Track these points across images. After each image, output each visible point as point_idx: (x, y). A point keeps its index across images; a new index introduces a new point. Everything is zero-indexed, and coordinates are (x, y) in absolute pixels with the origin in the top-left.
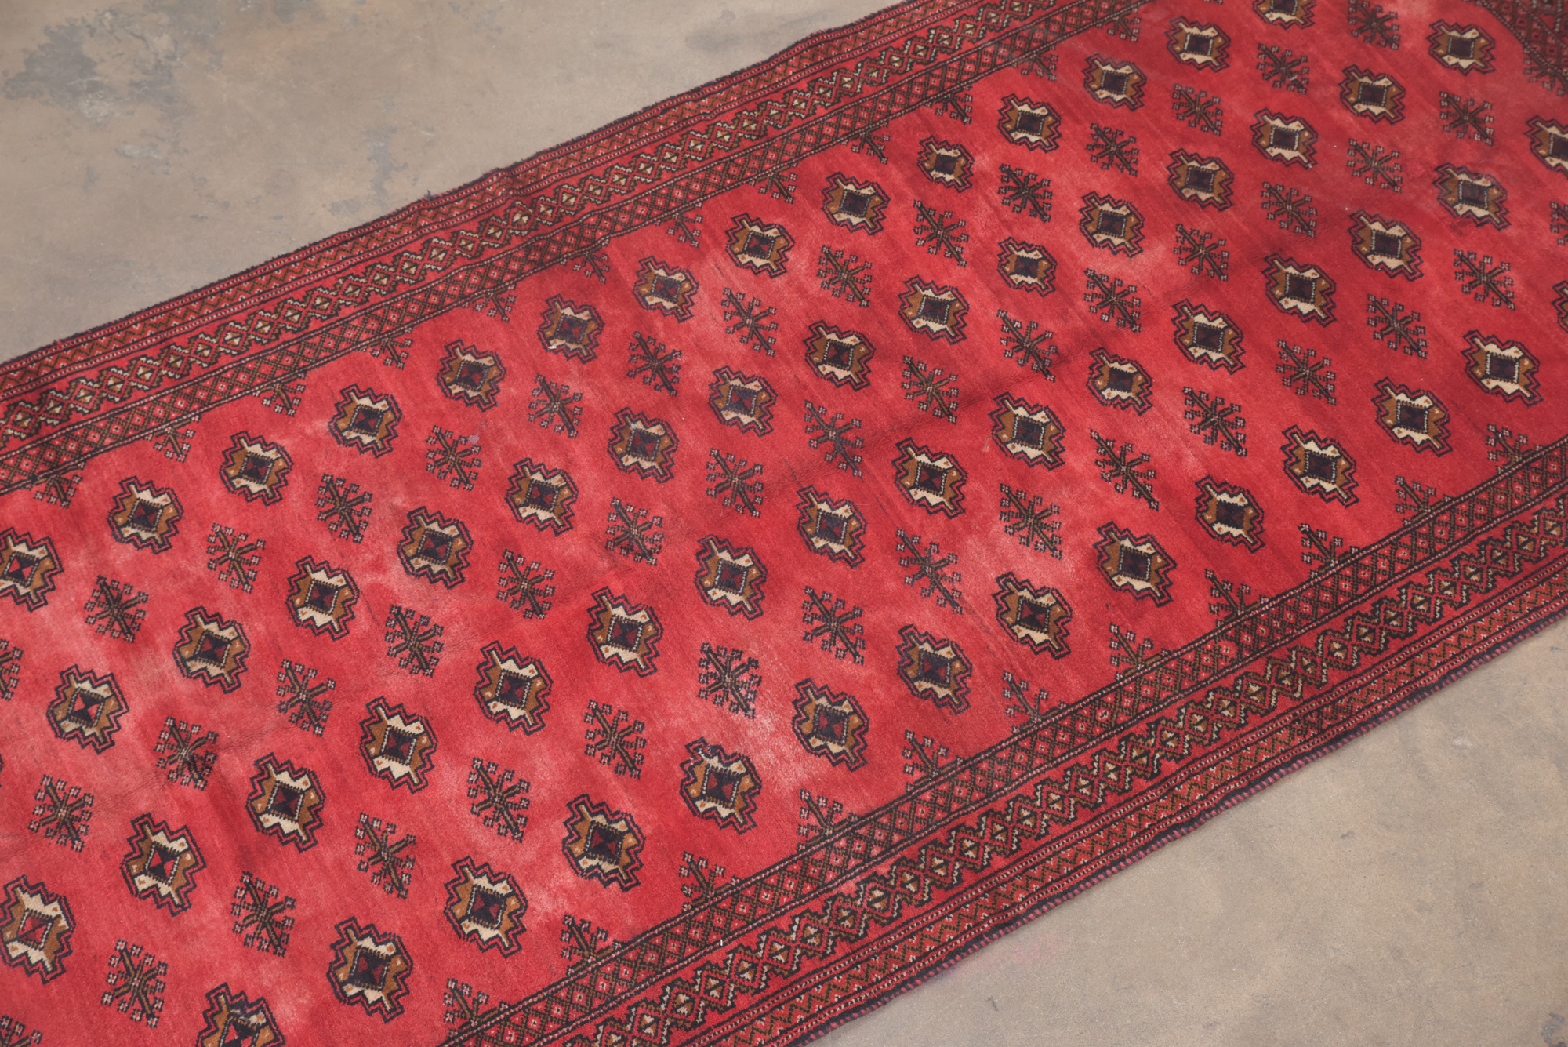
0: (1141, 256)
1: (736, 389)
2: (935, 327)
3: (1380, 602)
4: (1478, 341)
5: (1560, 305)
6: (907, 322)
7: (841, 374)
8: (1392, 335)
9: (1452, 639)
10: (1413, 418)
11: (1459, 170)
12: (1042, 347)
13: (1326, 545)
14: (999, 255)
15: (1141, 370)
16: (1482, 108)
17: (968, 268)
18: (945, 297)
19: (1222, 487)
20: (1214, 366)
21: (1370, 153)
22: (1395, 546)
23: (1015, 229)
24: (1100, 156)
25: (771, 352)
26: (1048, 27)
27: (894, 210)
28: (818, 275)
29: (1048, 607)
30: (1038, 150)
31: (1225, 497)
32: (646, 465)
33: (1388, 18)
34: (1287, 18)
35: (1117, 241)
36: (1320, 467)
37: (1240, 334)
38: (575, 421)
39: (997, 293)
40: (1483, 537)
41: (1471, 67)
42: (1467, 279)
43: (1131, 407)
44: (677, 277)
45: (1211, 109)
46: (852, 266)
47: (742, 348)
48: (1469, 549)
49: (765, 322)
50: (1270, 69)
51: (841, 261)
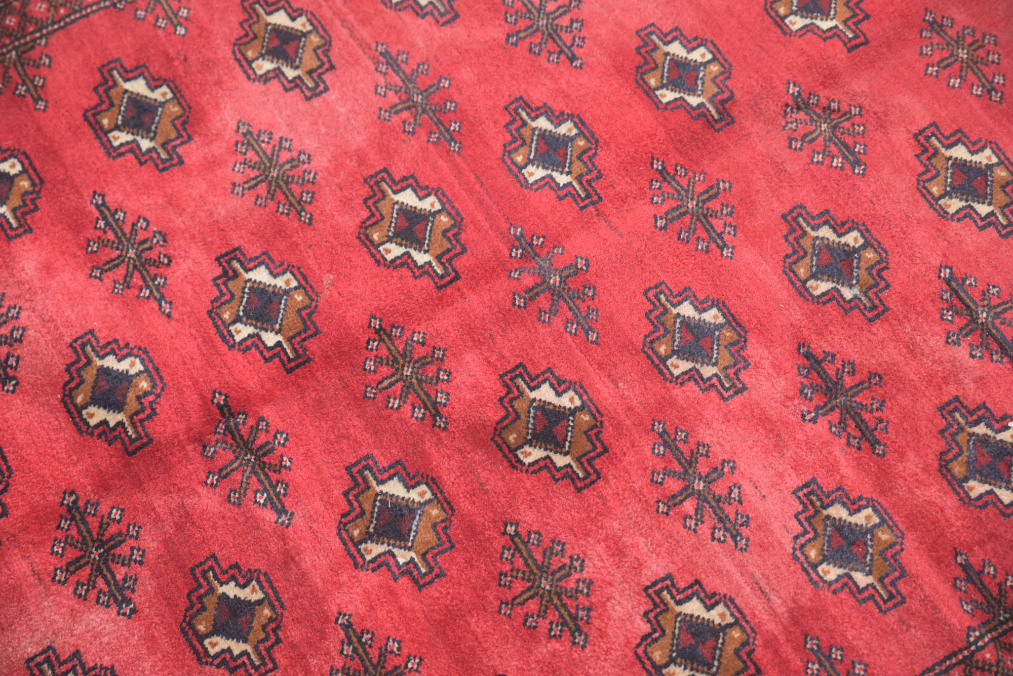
0: (31, 650)
1: (708, 360)
2: (395, 488)
6: (442, 499)
7: (545, 393)
12: (225, 458)
14: (278, 641)
15: (74, 413)
17: (335, 609)
18: (375, 549)
25: (659, 428)
28: (590, 583)
29: (262, 56)
32: (825, 232)
38: (946, 296)
39: (289, 559)
43: (102, 342)
44: (832, 573)
47: (706, 435)
49: (674, 485)
51: (552, 616)
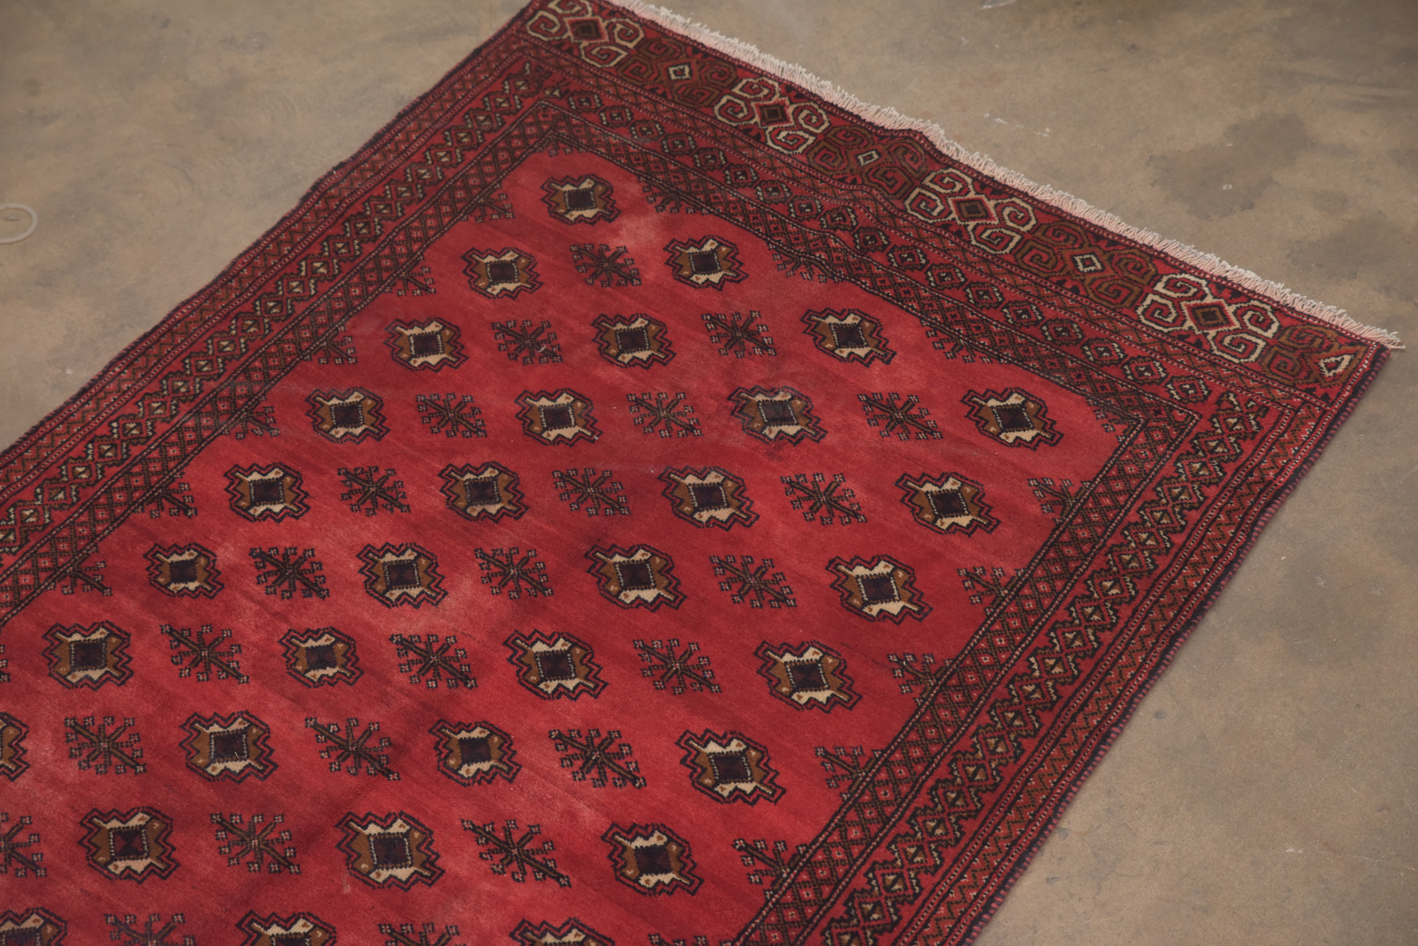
0: (447, 600)
2: (236, 766)
3: (851, 898)
4: (843, 568)
5: (910, 500)
6: (200, 772)
7: (139, 865)
8: (752, 593)
9: (942, 910)
10: (807, 676)
11: (753, 392)
12: (372, 743)
13: (770, 854)
14: (284, 655)
15: (494, 730)
16: (752, 319)
17: (252, 683)
18: (236, 726)
19: (632, 832)
20: (573, 695)
21: (653, 403)
22: (842, 827)
23: (292, 618)
24: (361, 502)
25: (41, 872)
26: (249, 378)
27: (139, 647)
28: (72, 756)
30: (287, 519)
31: (640, 842)
33: (618, 254)
34: (511, 287)
35: (414, 592)
36: (730, 768)
37: (589, 650)
39: (297, 700)
40: (930, 783)
41: (722, 280)
42: (806, 505)
45: (466, 411)
46: (110, 730)
48: (922, 800)
49: (21, 837)
50: (513, 347)
51: (93, 729)
